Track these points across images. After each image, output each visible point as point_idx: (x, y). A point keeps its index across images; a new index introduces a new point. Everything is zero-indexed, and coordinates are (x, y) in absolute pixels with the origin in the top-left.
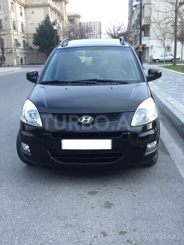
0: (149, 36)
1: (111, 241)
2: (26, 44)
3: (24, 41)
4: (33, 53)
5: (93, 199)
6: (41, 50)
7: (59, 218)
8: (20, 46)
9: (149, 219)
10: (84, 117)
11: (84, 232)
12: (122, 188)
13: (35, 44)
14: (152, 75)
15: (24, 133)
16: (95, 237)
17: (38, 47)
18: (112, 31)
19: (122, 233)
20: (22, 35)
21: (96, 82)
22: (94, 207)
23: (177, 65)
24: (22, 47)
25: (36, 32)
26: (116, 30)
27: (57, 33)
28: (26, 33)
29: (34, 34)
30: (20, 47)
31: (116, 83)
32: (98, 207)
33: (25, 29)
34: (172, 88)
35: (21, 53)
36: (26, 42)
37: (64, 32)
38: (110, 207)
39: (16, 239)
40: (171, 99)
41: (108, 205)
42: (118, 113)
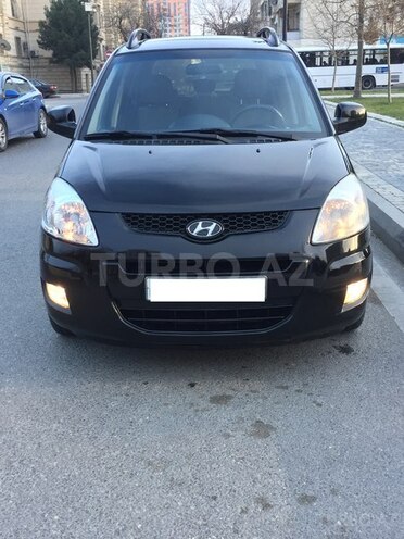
0: (298, 30)
1: (283, 521)
2: (22, 46)
3: (18, 39)
4: (39, 67)
5: (225, 414)
6: (57, 60)
7: (150, 464)
8: (9, 49)
9: (362, 463)
10: (200, 223)
11: (215, 498)
12: (287, 388)
13: (44, 44)
14: (346, 120)
15: (52, 261)
16: (243, 511)
17: (49, 53)
18: (217, 17)
19: (306, 500)
20: (12, 24)
21: (218, 137)
22: (229, 435)
23: (363, 96)
24: (13, 52)
25: (44, 18)
26: (225, 15)
27: (92, 21)
28: (21, 19)
29: (41, 23)
30: (9, 53)
31: (265, 139)
32: (239, 434)
33: (19, 11)
34: (363, 147)
35: (11, 66)
36: (23, 39)
37: (107, 18)
38: (267, 435)
39: (54, 522)
40: (366, 174)
41: (262, 430)
42: (281, 212)
